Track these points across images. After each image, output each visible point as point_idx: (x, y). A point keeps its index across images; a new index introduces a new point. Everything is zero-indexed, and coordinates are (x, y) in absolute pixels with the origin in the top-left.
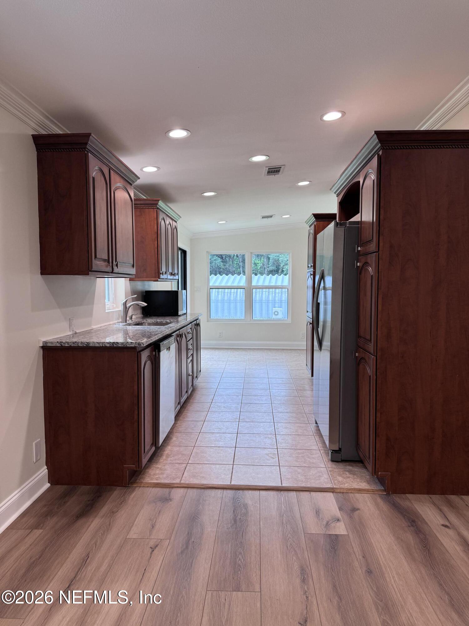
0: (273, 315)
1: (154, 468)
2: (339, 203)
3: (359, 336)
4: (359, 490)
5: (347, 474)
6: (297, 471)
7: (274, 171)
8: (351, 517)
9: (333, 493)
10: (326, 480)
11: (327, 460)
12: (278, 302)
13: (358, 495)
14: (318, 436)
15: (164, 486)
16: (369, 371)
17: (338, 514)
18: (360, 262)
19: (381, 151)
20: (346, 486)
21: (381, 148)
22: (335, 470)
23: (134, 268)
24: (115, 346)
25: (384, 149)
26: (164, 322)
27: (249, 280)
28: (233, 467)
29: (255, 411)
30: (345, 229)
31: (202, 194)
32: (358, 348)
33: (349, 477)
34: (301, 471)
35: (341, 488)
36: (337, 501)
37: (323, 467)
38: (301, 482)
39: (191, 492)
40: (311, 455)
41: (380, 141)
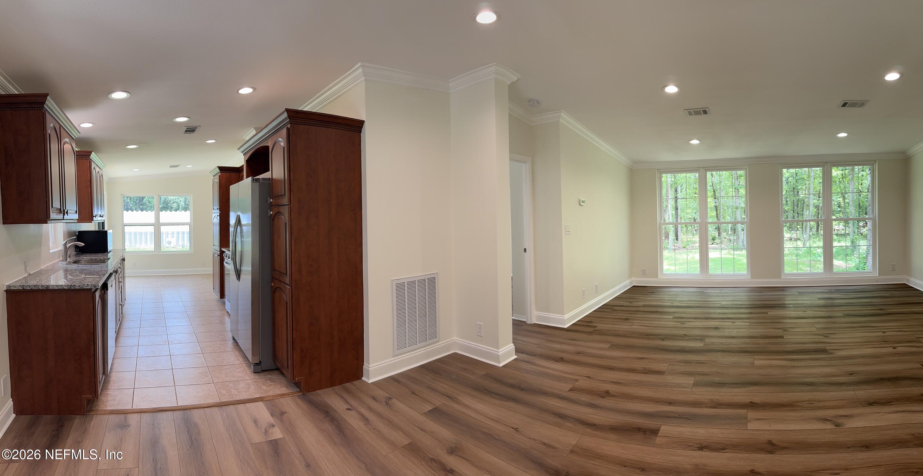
0: (167, 244)
1: (105, 395)
2: (246, 160)
3: (273, 269)
4: (282, 395)
5: (268, 383)
6: (229, 386)
7: (190, 130)
8: (282, 421)
9: (263, 402)
10: (254, 391)
11: (250, 373)
12: (171, 234)
13: (282, 400)
14: (237, 352)
15: (119, 413)
16: (285, 298)
17: (271, 420)
18: (272, 211)
19: (289, 125)
20: (271, 393)
21: (290, 123)
22: (259, 381)
23: (77, 214)
24: (72, 288)
25: (291, 123)
26: (98, 259)
27: (157, 217)
28: (175, 388)
29: (179, 333)
30: (259, 184)
31: (126, 147)
32: (273, 279)
33: (271, 385)
34: (232, 385)
35: (268, 396)
36: (268, 408)
37: (249, 379)
38: (235, 396)
39: (145, 416)
40: (237, 369)
41: (289, 116)
